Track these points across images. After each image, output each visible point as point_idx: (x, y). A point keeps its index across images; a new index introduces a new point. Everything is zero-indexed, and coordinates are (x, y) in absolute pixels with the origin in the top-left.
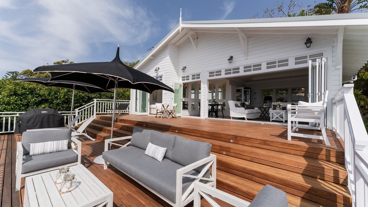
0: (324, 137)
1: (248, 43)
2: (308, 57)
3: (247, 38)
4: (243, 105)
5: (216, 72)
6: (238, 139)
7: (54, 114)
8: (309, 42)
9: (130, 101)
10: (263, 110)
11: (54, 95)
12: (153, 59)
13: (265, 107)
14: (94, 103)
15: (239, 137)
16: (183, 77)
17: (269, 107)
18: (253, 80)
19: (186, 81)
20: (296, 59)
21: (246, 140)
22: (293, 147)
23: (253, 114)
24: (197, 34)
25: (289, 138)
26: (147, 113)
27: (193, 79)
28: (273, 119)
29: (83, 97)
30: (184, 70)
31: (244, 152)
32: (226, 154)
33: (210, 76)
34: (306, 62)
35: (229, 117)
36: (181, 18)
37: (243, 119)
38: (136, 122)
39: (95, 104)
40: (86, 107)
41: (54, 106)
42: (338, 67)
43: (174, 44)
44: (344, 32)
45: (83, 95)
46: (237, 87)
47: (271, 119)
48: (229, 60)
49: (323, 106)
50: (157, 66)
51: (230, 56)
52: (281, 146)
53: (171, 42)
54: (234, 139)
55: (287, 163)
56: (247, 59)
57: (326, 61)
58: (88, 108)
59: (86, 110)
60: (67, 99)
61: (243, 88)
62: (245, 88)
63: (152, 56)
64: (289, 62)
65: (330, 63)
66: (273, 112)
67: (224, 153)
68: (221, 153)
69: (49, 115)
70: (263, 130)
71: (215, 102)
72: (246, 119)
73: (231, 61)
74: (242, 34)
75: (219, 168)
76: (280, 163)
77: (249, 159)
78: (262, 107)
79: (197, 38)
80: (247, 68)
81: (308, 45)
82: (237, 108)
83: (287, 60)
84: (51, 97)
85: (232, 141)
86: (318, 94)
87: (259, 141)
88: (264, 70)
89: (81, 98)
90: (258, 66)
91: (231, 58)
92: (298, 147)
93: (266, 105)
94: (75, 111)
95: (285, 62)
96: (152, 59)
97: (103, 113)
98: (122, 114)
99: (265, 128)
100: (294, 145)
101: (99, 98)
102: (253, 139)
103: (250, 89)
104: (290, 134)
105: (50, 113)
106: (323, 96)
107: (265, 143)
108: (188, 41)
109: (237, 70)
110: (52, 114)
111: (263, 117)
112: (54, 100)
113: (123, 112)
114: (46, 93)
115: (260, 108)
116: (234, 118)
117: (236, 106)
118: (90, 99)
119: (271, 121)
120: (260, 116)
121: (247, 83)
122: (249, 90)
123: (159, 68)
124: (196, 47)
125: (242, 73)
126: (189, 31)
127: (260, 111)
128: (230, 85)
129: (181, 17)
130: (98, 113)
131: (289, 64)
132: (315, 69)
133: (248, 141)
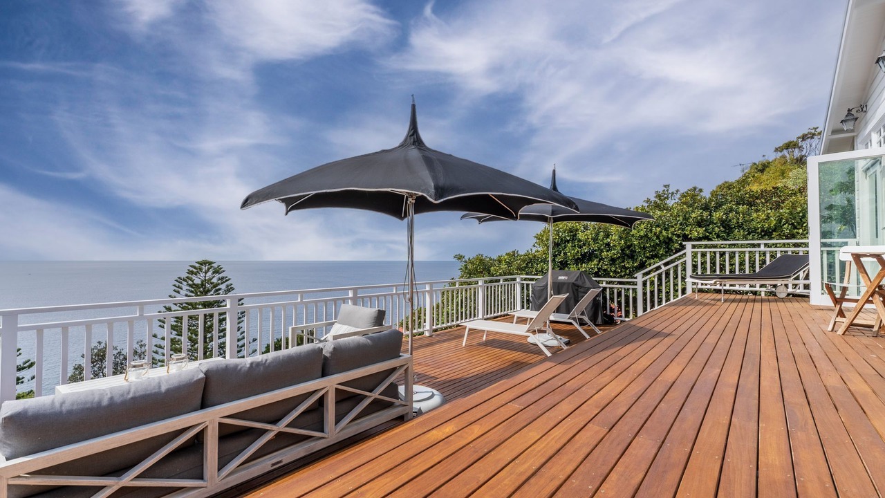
7: (576, 282)
14: (685, 256)
39: (688, 259)
40: (663, 267)
58: (669, 270)
59: (664, 276)
94: (636, 278)
101: (718, 236)
110: (573, 283)
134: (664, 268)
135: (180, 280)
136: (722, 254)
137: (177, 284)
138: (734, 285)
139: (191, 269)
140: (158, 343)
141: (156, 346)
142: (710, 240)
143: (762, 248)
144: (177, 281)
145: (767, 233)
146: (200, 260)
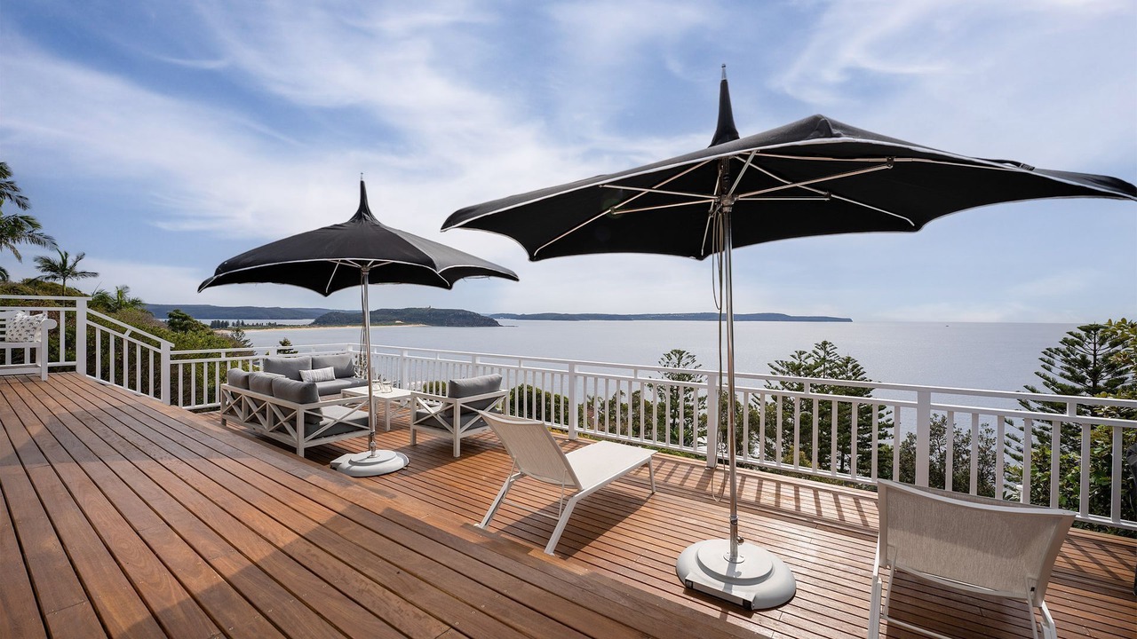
135: (1050, 352)
137: (1047, 358)
139: (1070, 337)
140: (1011, 433)
141: (1007, 435)
144: (1045, 353)
146: (1086, 323)
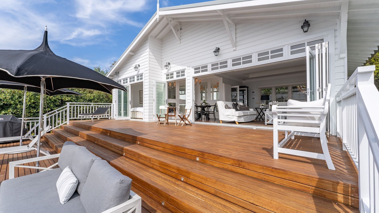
0: (326, 156)
1: (236, 32)
2: (306, 44)
3: (235, 25)
4: (235, 106)
5: (202, 68)
6: (206, 156)
7: (12, 121)
8: (306, 25)
9: (112, 104)
10: (259, 111)
11: (18, 99)
12: (134, 55)
13: (262, 108)
14: (66, 107)
15: (207, 154)
16: (167, 75)
17: (266, 108)
18: (250, 77)
19: (170, 80)
20: (292, 47)
21: (215, 158)
22: (279, 173)
23: (247, 116)
24: (180, 23)
25: (276, 156)
26: (129, 118)
27: (177, 76)
28: (268, 123)
29: (55, 101)
30: (167, 67)
31: (207, 180)
32: (185, 180)
33: (195, 73)
34: (304, 50)
35: (219, 121)
36: (158, 5)
37: (234, 122)
38: (101, 130)
39: (68, 109)
41: (18, 111)
42: (342, 56)
43: (156, 37)
44: (348, 10)
45: (54, 98)
46: (231, 86)
47: (266, 123)
48: (215, 52)
49: (324, 106)
50: (137, 63)
51: (216, 48)
52: (261, 171)
53: (151, 34)
54: (201, 156)
55: (265, 205)
56: (234, 50)
57: (327, 46)
58: (59, 113)
59: (57, 116)
60: (34, 103)
61: (238, 87)
62: (240, 87)
63: (131, 51)
64: (284, 52)
65: (332, 51)
66: (268, 114)
67: (182, 180)
68: (179, 178)
69: (6, 123)
70: (250, 140)
71: (206, 103)
72: (237, 123)
73: (218, 53)
74: (227, 19)
75: (167, 206)
76: (254, 203)
77: (213, 192)
78: (258, 108)
79: (181, 29)
80: (236, 61)
81: (305, 29)
82: (227, 110)
83: (281, 50)
84: (13, 101)
85: (198, 159)
86: (319, 90)
87: (232, 162)
88: (255, 63)
89: (52, 102)
90: (248, 58)
91: (217, 50)
92: (286, 174)
93: (262, 105)
95: (278, 52)
96: (132, 56)
97: (75, 118)
98: (101, 119)
99: (254, 135)
100: (280, 169)
101: (74, 101)
102: (224, 157)
103: (248, 87)
104: (278, 149)
105: (7, 120)
106: (324, 92)
107: (239, 165)
108: (170, 33)
109: (224, 64)
110: (9, 121)
111: (260, 119)
112: (17, 105)
113: (103, 116)
114: (8, 97)
115: (256, 109)
116: (224, 122)
117: (227, 107)
118: (63, 103)
119: (266, 124)
120: (257, 118)
121: (244, 81)
122: (246, 89)
123: (139, 66)
124: (180, 40)
125: (230, 68)
126: (171, 21)
127: (255, 112)
128: (224, 84)
129: (158, 3)
130: (72, 118)
131: (284, 55)
132: (314, 59)
133: (218, 160)
134: (57, 112)
136: (77, 107)
138: (95, 117)
142: (72, 102)
143: (92, 105)
145: (90, 101)
